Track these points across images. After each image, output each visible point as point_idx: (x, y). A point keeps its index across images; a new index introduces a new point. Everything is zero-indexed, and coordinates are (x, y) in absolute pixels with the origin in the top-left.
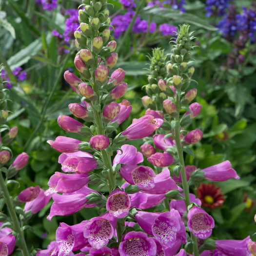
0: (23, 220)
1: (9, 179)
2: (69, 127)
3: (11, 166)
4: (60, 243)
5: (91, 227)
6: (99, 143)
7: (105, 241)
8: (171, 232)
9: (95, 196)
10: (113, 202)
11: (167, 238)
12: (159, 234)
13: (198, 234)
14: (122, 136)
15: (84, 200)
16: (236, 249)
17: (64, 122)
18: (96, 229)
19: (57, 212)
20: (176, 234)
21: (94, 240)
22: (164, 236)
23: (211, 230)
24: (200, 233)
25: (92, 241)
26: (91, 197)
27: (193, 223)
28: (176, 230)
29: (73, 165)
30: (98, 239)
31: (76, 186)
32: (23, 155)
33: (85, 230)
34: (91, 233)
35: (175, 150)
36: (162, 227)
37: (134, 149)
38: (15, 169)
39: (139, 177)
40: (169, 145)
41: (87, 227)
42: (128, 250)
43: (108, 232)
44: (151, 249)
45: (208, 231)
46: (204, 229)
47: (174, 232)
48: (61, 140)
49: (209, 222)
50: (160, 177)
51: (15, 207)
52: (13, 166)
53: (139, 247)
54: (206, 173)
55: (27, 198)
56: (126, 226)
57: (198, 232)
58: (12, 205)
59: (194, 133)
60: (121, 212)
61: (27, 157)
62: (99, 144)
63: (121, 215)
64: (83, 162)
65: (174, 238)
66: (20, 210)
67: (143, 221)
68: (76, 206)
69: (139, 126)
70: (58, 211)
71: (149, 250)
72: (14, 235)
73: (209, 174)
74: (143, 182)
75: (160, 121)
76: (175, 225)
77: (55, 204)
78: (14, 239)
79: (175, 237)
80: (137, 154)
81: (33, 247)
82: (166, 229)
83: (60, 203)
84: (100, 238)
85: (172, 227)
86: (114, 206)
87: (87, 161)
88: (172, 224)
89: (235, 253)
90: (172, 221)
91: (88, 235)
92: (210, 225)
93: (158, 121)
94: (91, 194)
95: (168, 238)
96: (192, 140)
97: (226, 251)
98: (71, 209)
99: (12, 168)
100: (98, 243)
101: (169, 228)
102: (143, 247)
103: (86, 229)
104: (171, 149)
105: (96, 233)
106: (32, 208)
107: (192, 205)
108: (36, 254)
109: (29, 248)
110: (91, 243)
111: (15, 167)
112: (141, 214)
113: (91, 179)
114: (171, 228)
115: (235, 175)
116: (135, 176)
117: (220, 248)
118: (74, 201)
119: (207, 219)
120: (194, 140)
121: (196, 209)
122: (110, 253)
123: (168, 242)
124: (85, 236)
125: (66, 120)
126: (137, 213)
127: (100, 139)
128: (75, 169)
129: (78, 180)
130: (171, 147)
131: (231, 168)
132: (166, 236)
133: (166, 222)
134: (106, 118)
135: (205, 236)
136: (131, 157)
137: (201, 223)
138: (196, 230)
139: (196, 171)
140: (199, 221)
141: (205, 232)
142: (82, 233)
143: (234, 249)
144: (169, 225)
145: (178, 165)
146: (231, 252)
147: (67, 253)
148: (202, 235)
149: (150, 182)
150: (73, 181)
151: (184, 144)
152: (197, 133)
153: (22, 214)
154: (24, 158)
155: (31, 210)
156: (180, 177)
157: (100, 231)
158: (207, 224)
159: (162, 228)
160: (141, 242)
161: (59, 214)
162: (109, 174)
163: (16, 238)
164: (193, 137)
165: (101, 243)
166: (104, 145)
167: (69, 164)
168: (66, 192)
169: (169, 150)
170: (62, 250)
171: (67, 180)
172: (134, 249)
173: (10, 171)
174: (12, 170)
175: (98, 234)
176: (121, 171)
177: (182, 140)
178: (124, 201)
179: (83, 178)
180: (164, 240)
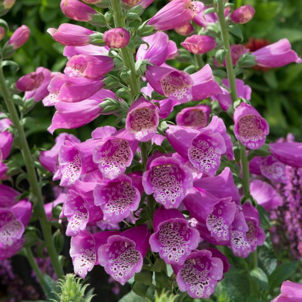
0: (22, 111)
1: (4, 60)
2: (75, 15)
3: (7, 43)
4: (63, 167)
5: (103, 149)
6: (115, 40)
7: (121, 168)
8: (214, 155)
9: (111, 104)
10: (136, 115)
11: (208, 164)
12: (198, 157)
13: (247, 143)
14: (148, 26)
15: (96, 110)
16: (296, 156)
17: (69, 8)
18: (111, 150)
19: (60, 125)
20: (220, 158)
21: (106, 166)
22: (204, 161)
23: (265, 137)
24: (250, 142)
25: (104, 168)
26: (106, 105)
27: (241, 126)
28: (221, 153)
29: (81, 66)
30: (111, 166)
31: (85, 93)
32: (23, 30)
33: (94, 153)
34: (103, 156)
35: (217, 29)
36: (202, 146)
37: (165, 36)
38: (12, 47)
39: (171, 83)
40: (210, 21)
41: (98, 148)
42: (155, 178)
43: (126, 154)
44: (185, 180)
45: (261, 139)
46: (255, 135)
47: (218, 154)
48: (66, 30)
49: (262, 126)
50: (199, 78)
51: (12, 95)
52: (10, 43)
53: (170, 174)
54: (257, 58)
55: (27, 88)
56: (152, 144)
57: (248, 140)
58: (9, 93)
59: (244, 11)
60: (146, 134)
61: (28, 32)
62: (115, 43)
63: (146, 137)
64: (94, 64)
65: (218, 163)
66: (18, 100)
67: (176, 139)
68: (87, 117)
69: (171, 13)
70: (62, 122)
71: (183, 182)
72: (11, 132)
73: (262, 59)
74: (176, 93)
75: (200, 6)
76: (219, 146)
77: (57, 115)
78: (11, 138)
79: (220, 161)
80: (168, 44)
81: (35, 147)
82: (207, 150)
83: (64, 112)
84: (115, 163)
85: (215, 147)
86: (137, 121)
87: (99, 61)
88: (214, 144)
89: (295, 161)
90: (215, 141)
91: (99, 159)
92: (263, 130)
93: (196, 5)
94: (107, 101)
95: (210, 165)
96: (240, 20)
97: (285, 159)
98: (79, 120)
99: (9, 46)
100: (112, 171)
101: (211, 150)
102: (175, 174)
103: (96, 151)
104: (213, 26)
105: (110, 155)
106: (35, 95)
107: (239, 101)
108: (39, 156)
109: (31, 147)
110: (102, 170)
111: (12, 45)
112: (172, 129)
113: (106, 84)
114: (214, 150)
115: (295, 58)
116: (166, 81)
117: (276, 154)
118: (83, 111)
119: (259, 121)
120: (243, 19)
121: (244, 108)
122: (130, 182)
123: (210, 170)
124: (95, 161)
125: (71, 5)
126: (168, 128)
127: (116, 35)
128: (82, 72)
129: (89, 86)
130: (213, 24)
131: (290, 50)
132: (206, 162)
133: (207, 141)
134: (126, 4)
135: (257, 145)
136: (161, 48)
137: (251, 126)
138: (245, 136)
139: (244, 56)
140: (249, 123)
141: (256, 140)
142: (91, 157)
143: (294, 157)
144: (211, 145)
145: (222, 49)
146: (290, 160)
147: (72, 181)
148: (253, 145)
149: (186, 93)
150: (82, 86)
151: (230, 22)
152: (248, 10)
153: (21, 105)
154: (24, 34)
155: (33, 98)
156: (224, 64)
157: (117, 153)
158: (260, 128)
159: (201, 148)
160: (173, 168)
161: (64, 127)
162: (130, 77)
163: (13, 136)
164: (242, 15)
165: (116, 172)
166: (122, 43)
167: (76, 64)
168: (71, 101)
169: (210, 28)
170: (66, 177)
171: (73, 85)
172: (163, 177)
173: (6, 50)
174: (8, 49)
175: (114, 157)
176: (146, 74)
177: (227, 18)
178: (151, 115)
179: (95, 82)
180: (204, 168)
